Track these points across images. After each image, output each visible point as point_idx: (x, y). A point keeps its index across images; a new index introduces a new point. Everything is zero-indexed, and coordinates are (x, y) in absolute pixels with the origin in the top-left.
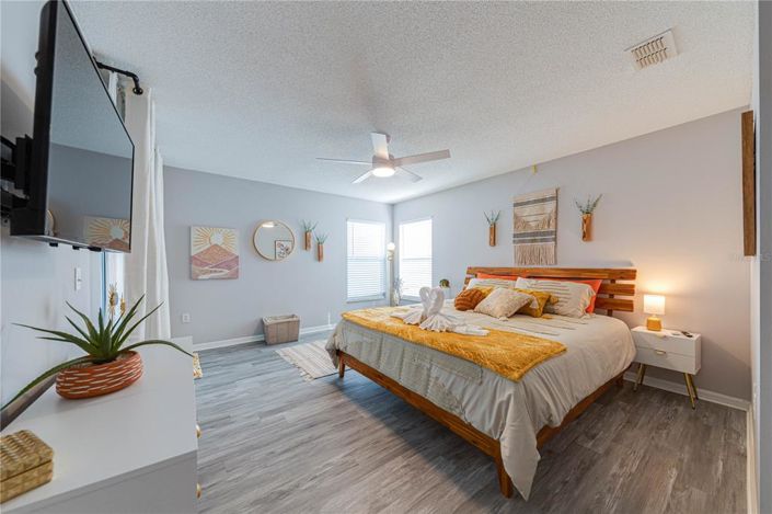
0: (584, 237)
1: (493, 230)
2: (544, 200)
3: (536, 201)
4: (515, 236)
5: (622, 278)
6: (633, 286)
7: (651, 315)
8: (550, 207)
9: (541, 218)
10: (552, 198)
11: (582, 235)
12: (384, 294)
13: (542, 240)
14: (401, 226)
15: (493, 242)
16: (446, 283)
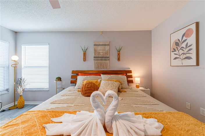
0: (118, 59)
1: (85, 54)
2: (105, 45)
3: (102, 45)
4: (94, 57)
5: (129, 73)
6: (132, 75)
7: (137, 83)
8: (107, 48)
9: (105, 51)
10: (108, 45)
11: (117, 59)
12: (7, 90)
13: (105, 60)
14: (23, 47)
15: (85, 60)
16: (59, 79)
